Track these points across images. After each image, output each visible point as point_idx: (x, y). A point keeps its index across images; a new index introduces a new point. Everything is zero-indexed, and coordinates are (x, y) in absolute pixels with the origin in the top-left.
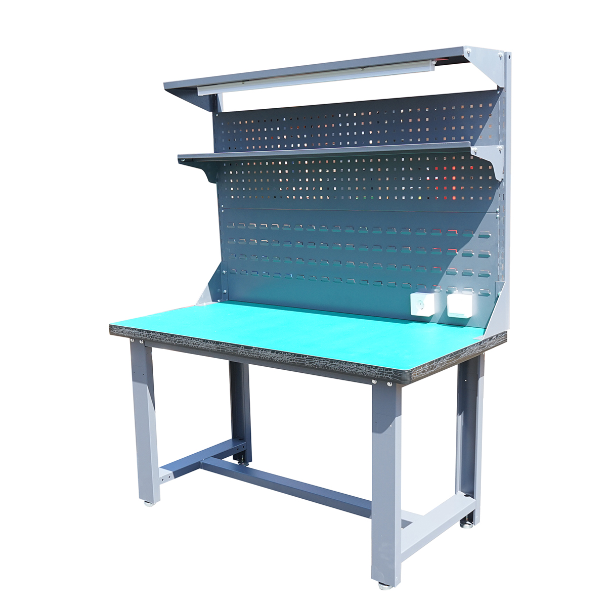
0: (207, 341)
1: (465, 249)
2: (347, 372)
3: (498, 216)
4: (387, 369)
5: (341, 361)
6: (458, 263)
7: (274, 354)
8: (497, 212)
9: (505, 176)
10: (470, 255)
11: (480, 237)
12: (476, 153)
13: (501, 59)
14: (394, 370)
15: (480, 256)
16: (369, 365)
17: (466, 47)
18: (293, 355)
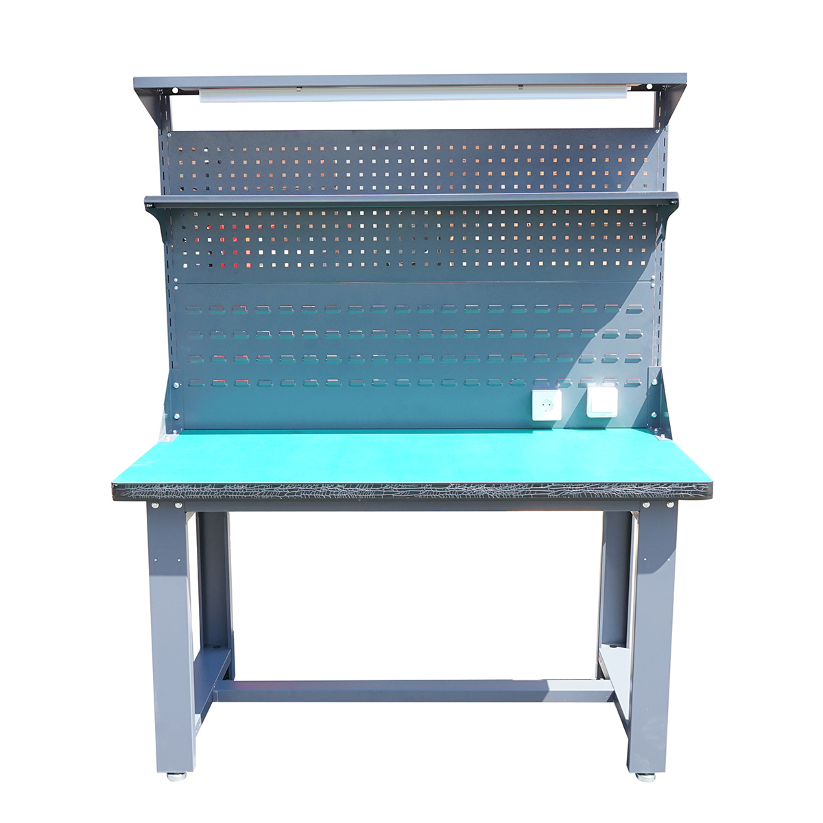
0: (354, 485)
1: (608, 328)
2: (620, 496)
3: (653, 285)
4: (685, 484)
5: (611, 484)
6: (596, 346)
7: (490, 489)
8: (652, 280)
10: (614, 336)
11: (628, 312)
14: (695, 483)
15: (628, 336)
16: (656, 483)
18: (527, 485)
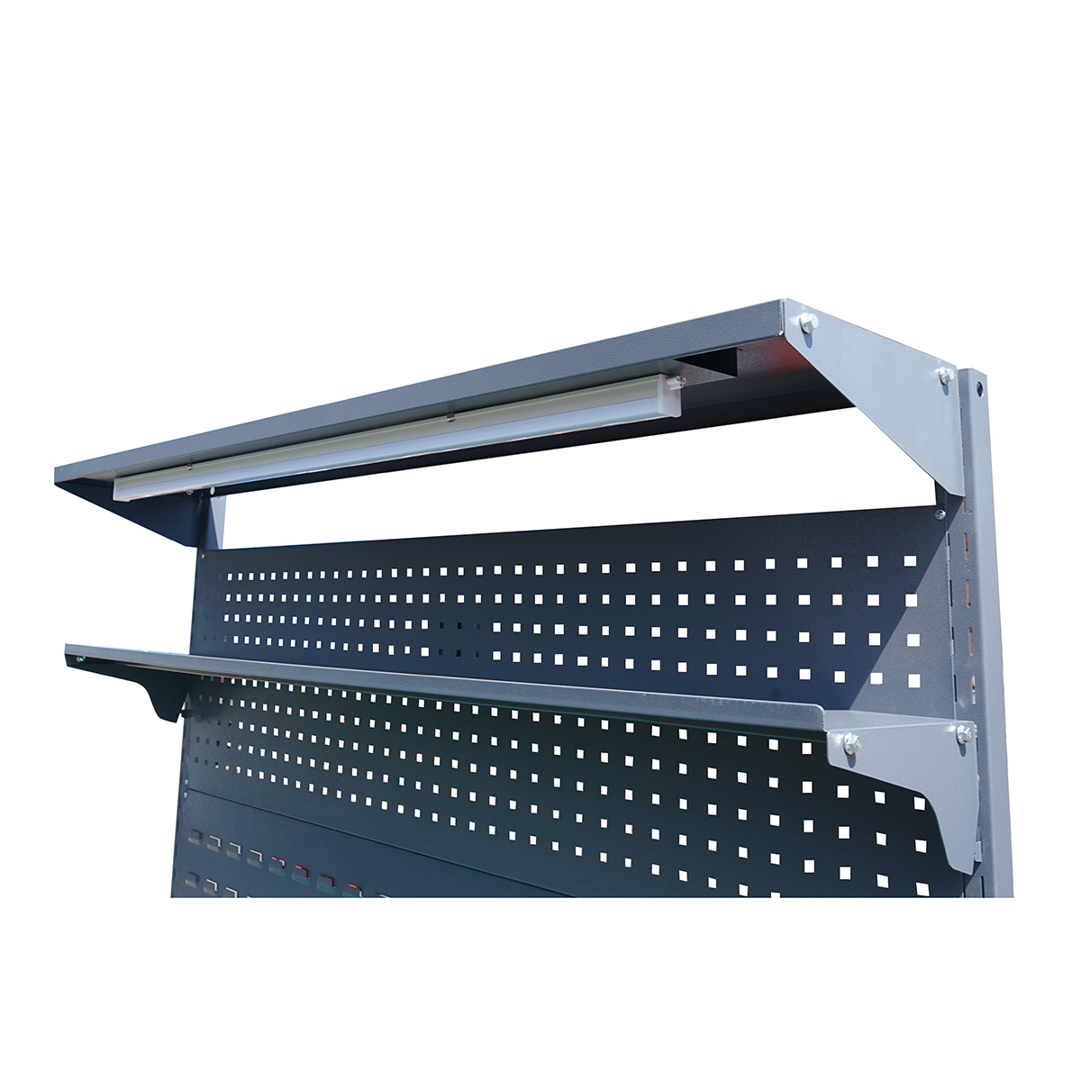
9: (987, 851)
12: (851, 758)
13: (946, 392)
17: (798, 308)
